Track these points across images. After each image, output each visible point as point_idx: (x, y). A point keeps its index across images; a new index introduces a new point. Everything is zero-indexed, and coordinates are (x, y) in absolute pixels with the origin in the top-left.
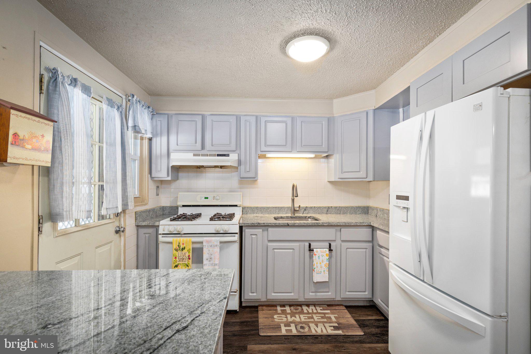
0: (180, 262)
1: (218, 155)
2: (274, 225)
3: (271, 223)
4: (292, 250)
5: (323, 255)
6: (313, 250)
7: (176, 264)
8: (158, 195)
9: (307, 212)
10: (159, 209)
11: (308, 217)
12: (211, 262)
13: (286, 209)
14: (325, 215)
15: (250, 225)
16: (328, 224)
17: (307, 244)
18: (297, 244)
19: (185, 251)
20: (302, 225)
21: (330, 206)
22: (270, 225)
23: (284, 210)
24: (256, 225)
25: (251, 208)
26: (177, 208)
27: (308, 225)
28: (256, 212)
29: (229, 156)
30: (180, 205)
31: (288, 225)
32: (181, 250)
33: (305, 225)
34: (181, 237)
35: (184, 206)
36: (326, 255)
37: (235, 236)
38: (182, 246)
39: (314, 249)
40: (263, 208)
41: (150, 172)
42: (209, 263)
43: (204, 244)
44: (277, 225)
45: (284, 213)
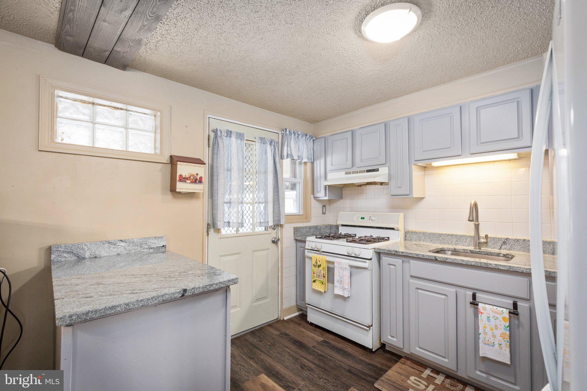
0: (317, 278)
1: (368, 171)
2: (415, 256)
3: (411, 254)
4: (443, 297)
5: (498, 318)
6: (478, 305)
7: (314, 279)
8: (324, 213)
9: (508, 246)
10: (324, 227)
11: (504, 255)
12: (342, 286)
13: (467, 238)
14: (550, 255)
15: (386, 252)
16: (508, 268)
17: (470, 293)
18: (453, 290)
19: (321, 268)
20: (458, 263)
22: (410, 255)
24: (393, 253)
25: (416, 233)
26: (337, 227)
27: (469, 264)
28: (423, 239)
29: (378, 171)
30: (340, 224)
31: (436, 260)
32: (318, 267)
33: (463, 263)
34: (320, 254)
35: (343, 225)
36: (504, 318)
37: (366, 262)
38: (319, 263)
39: (480, 304)
40: (434, 234)
41: (313, 193)
42: (339, 285)
43: (336, 264)
44: (419, 256)
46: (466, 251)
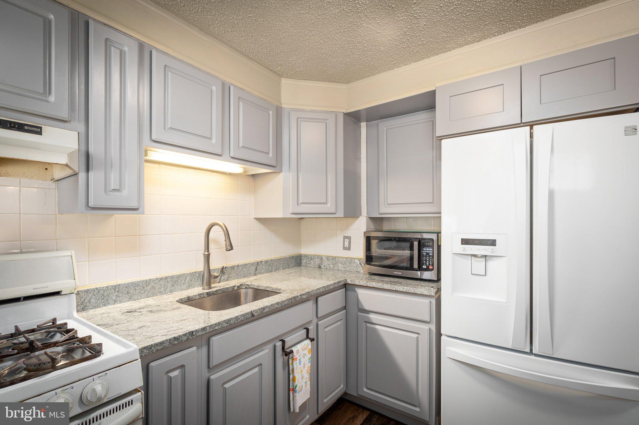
2: (225, 325)
5: (305, 355)
6: (292, 352)
11: (238, 287)
13: (188, 278)
16: (307, 295)
17: (279, 344)
18: (265, 351)
21: (259, 260)
22: (217, 328)
23: (183, 282)
27: (283, 305)
28: (114, 298)
31: (253, 316)
33: (279, 307)
36: (309, 351)
37: (130, 403)
39: (293, 349)
44: (232, 322)
45: (184, 287)
46: (202, 296)
